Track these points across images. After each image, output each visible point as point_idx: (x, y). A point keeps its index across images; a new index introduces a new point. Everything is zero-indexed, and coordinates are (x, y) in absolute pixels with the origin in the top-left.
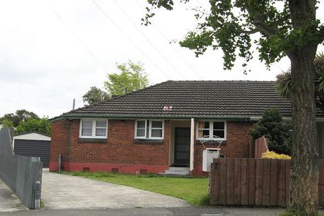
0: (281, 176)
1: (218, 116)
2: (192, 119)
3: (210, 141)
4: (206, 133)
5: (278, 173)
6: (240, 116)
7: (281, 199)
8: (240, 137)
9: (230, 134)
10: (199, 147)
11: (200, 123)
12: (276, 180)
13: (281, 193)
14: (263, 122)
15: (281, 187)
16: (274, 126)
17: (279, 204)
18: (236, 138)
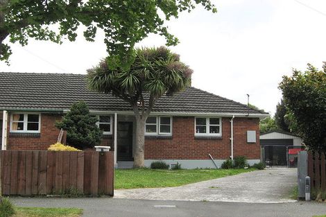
0: (22, 166)
1: (32, 108)
2: (5, 112)
3: (24, 133)
4: (21, 126)
5: (19, 163)
6: (53, 109)
7: (21, 188)
8: (54, 129)
9: (45, 127)
10: (12, 139)
11: (14, 115)
12: (16, 171)
13: (21, 183)
14: (71, 115)
15: (21, 176)
16: (79, 119)
17: (19, 193)
18: (49, 131)
